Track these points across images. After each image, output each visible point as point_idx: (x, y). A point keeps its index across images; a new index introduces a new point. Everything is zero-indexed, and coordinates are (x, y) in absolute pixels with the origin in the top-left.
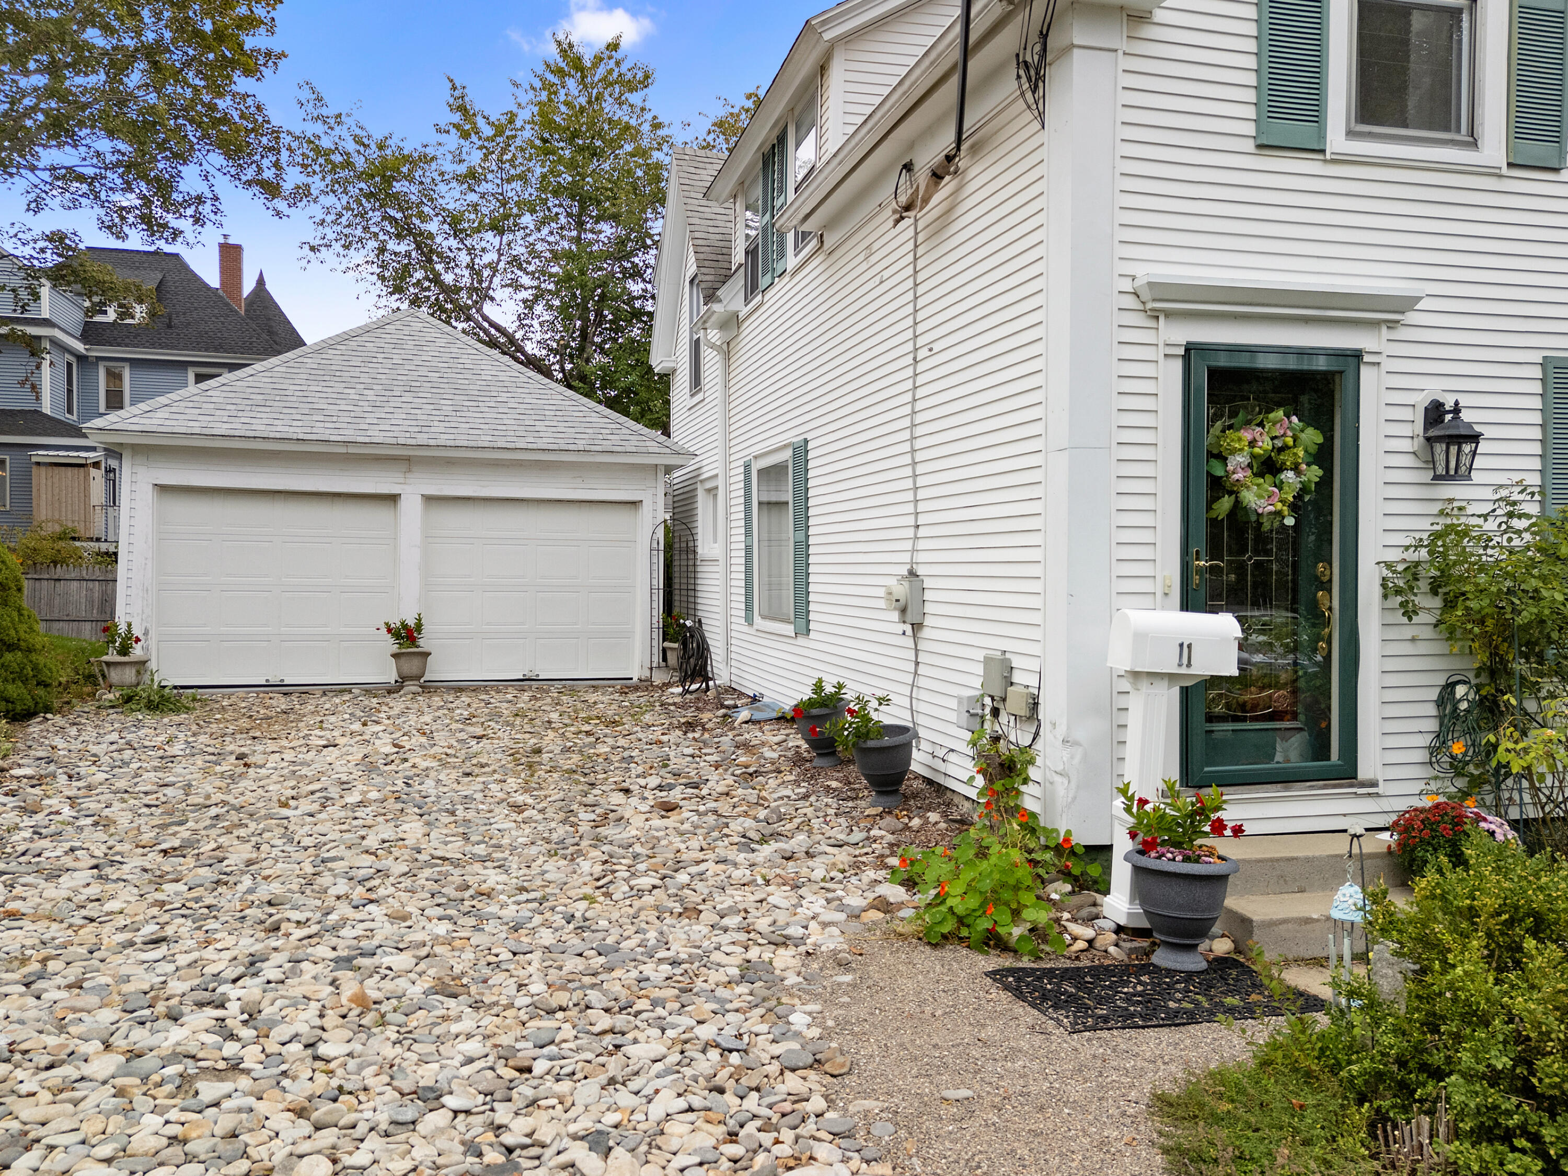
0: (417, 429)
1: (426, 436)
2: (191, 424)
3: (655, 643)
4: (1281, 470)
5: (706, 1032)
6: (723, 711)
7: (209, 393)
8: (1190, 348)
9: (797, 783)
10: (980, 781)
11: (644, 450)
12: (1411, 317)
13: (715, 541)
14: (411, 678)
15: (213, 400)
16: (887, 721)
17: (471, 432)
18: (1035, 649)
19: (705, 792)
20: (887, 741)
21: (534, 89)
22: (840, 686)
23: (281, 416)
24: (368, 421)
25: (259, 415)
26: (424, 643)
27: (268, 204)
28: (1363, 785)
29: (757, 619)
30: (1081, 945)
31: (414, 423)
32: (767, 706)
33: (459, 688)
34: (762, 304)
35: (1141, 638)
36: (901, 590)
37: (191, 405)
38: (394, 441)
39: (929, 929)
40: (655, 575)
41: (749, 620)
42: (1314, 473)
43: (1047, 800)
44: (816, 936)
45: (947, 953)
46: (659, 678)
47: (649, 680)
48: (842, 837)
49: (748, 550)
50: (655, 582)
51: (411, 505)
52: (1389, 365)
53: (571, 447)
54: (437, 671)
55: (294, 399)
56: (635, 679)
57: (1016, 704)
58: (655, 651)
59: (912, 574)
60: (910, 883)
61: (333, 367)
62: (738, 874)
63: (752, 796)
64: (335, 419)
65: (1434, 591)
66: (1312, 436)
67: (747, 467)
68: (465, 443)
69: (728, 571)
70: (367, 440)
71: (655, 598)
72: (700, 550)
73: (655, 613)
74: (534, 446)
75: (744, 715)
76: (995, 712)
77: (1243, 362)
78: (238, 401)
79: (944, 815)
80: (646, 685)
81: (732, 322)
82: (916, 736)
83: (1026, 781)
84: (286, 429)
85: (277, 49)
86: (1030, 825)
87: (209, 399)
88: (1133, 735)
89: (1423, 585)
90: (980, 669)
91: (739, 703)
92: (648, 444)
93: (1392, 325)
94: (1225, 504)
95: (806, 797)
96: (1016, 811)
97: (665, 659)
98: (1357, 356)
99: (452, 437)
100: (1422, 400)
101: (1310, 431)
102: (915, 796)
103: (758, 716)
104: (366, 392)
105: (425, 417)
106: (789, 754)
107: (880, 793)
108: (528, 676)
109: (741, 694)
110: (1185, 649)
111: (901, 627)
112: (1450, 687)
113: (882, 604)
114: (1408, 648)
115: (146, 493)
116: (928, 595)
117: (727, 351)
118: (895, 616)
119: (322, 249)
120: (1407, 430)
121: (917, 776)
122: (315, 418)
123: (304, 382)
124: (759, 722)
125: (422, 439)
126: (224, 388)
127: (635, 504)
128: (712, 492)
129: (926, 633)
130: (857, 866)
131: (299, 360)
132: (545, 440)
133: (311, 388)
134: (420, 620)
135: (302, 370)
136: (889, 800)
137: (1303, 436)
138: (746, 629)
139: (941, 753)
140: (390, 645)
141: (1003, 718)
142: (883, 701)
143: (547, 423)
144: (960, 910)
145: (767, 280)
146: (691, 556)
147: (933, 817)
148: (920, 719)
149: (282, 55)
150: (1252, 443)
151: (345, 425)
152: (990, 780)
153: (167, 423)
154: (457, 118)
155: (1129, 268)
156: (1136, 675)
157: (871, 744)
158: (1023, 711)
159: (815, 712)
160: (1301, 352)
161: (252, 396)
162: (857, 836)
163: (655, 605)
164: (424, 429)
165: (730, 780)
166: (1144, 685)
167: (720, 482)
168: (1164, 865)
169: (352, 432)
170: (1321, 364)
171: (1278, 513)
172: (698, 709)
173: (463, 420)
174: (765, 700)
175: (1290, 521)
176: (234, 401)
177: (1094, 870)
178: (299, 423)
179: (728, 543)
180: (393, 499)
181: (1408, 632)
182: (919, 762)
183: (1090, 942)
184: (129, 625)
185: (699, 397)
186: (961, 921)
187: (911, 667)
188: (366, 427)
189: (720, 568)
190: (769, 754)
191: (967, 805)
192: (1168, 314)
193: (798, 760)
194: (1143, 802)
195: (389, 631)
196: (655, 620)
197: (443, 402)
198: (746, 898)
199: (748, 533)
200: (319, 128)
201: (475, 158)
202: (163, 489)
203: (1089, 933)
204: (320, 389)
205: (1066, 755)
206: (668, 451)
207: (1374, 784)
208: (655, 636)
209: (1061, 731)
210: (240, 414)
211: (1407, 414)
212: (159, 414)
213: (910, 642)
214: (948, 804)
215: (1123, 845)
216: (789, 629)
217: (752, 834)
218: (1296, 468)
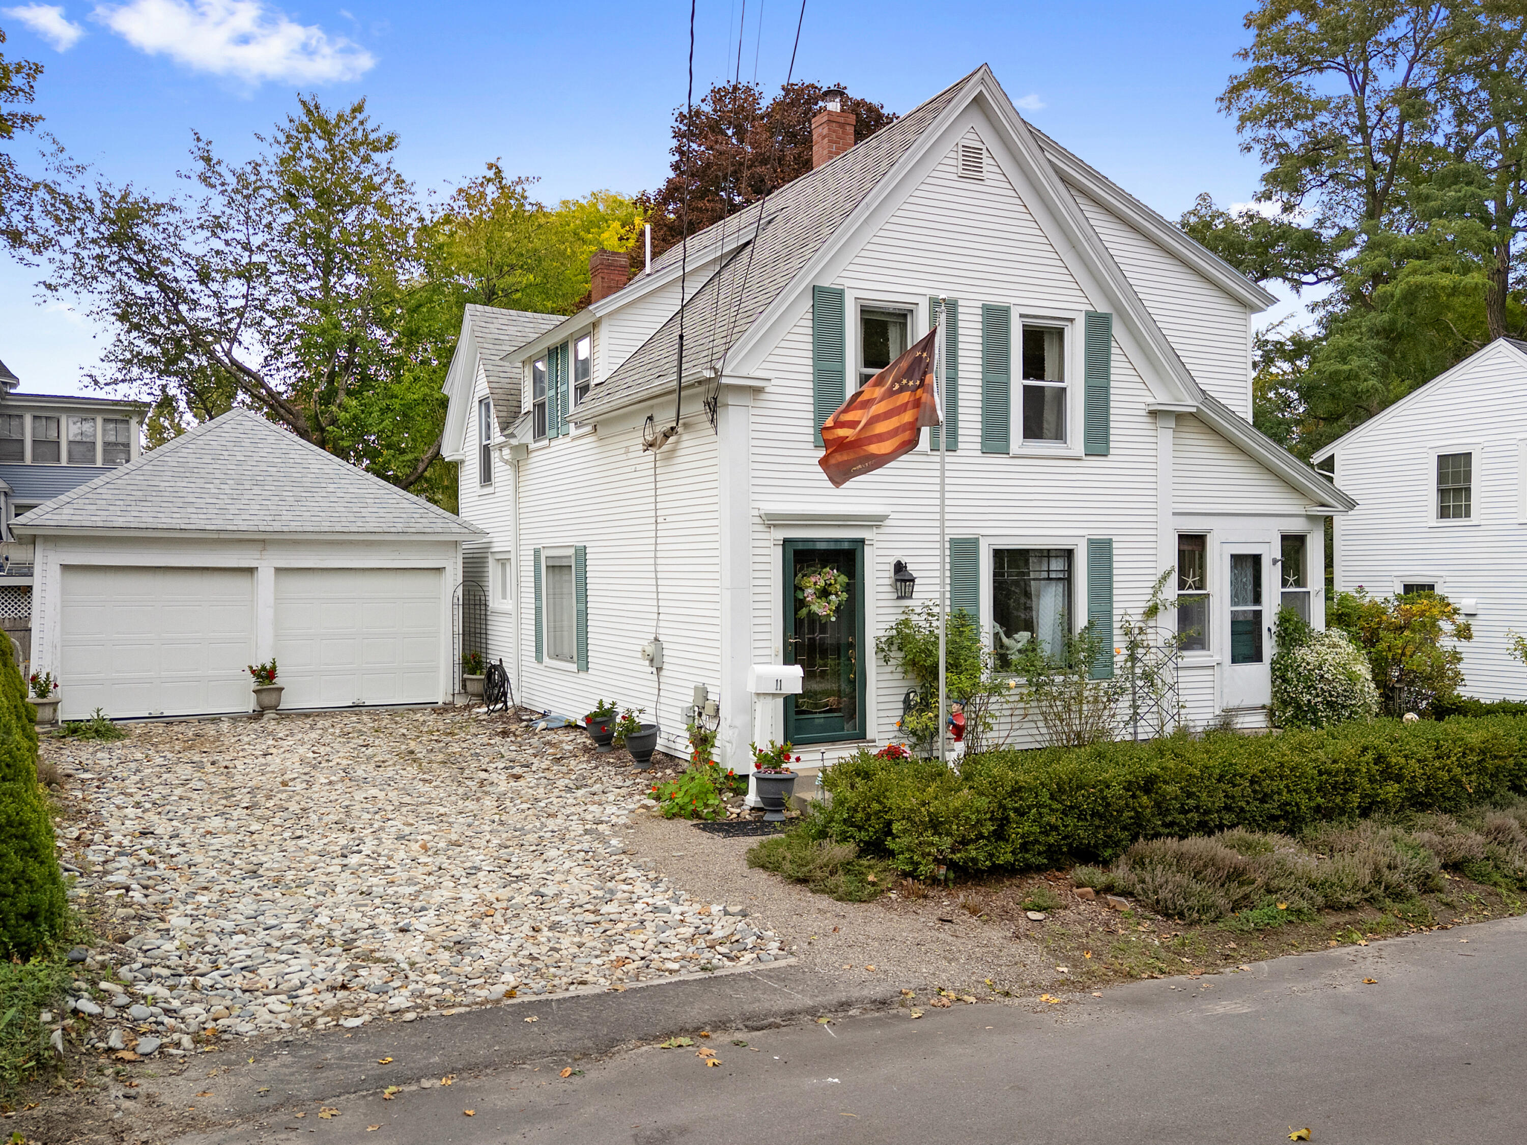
0: (270, 518)
1: (279, 523)
2: (94, 518)
3: (456, 675)
4: (831, 594)
5: (577, 847)
6: (525, 723)
7: (98, 491)
8: (786, 541)
9: (588, 762)
10: (691, 749)
11: (448, 530)
12: (887, 522)
13: (504, 597)
14: (270, 708)
15: (104, 497)
16: (643, 723)
17: (313, 519)
18: (718, 682)
19: (534, 769)
20: (643, 733)
21: (279, 143)
22: (614, 704)
23: (162, 510)
24: (232, 512)
25: (144, 509)
26: (279, 681)
27: (14, 253)
28: (869, 742)
29: (546, 659)
30: (734, 816)
31: (267, 513)
32: (556, 718)
33: (305, 714)
34: (549, 446)
35: (759, 678)
36: (650, 650)
37: (87, 501)
38: (256, 529)
39: (667, 812)
40: (456, 623)
41: (539, 658)
42: (844, 596)
43: (723, 756)
44: (614, 820)
45: (675, 821)
46: (460, 702)
47: (453, 703)
48: (620, 784)
49: (538, 610)
50: (456, 629)
51: (266, 575)
52: (877, 545)
53: (393, 530)
54: (288, 702)
55: (167, 494)
56: (440, 703)
57: (709, 710)
58: (457, 681)
59: (656, 639)
60: (658, 798)
61: (190, 465)
62: (571, 801)
63: (564, 769)
64: (205, 511)
65: (900, 649)
66: (843, 579)
67: (537, 553)
68: (311, 529)
69: (519, 623)
70: (235, 528)
71: (456, 641)
72: (491, 604)
73: (456, 652)
74: (364, 530)
75: (542, 725)
76: (700, 714)
77: (810, 546)
78: (124, 497)
79: (674, 770)
80: (448, 707)
81: (523, 451)
82: (659, 729)
83: (713, 746)
84: (170, 520)
85: (35, 114)
86: (715, 767)
87: (99, 496)
88: (758, 722)
89: (894, 648)
90: (692, 693)
91: (533, 717)
92: (451, 525)
93: (878, 527)
94: (804, 611)
95: (596, 768)
96: (707, 761)
97: (464, 686)
98: (862, 541)
99: (299, 524)
100: (893, 561)
101: (842, 576)
102: (658, 762)
103: (551, 725)
104: (222, 486)
105: (274, 507)
106: (580, 746)
107: (639, 762)
108: (357, 702)
109: (533, 712)
110: (779, 682)
111: (650, 669)
112: (908, 694)
113: (639, 655)
114: (890, 677)
115: (55, 572)
116: (665, 652)
117: (516, 465)
118: (647, 663)
119: (60, 289)
120: (887, 574)
121: (660, 752)
122: (189, 510)
123: (170, 479)
124: (552, 729)
125: (277, 526)
126: (108, 486)
127: (439, 570)
128: (503, 563)
129: (664, 673)
130: (631, 795)
131: (161, 458)
132: (371, 524)
133: (178, 484)
134: (274, 663)
135: (166, 468)
136: (645, 765)
137: (839, 579)
138: (537, 665)
139: (672, 738)
140: (251, 682)
141: (704, 717)
142: (641, 711)
143: (370, 510)
144: (681, 803)
145: (553, 433)
146: (483, 607)
147: (668, 771)
148: (661, 721)
149: (37, 119)
150: (815, 583)
151: (214, 516)
152: (696, 747)
153: (74, 518)
154: (201, 166)
155: (756, 505)
156: (758, 694)
157: (634, 735)
158: (713, 713)
159: (598, 719)
160: (837, 541)
161: (133, 493)
162: (628, 783)
163: (456, 646)
164: (277, 518)
165: (548, 762)
166: (762, 698)
167: (512, 556)
168: (767, 776)
169: (221, 522)
170: (846, 546)
171: (828, 615)
172: (504, 723)
173: (304, 509)
174: (553, 714)
175: (833, 619)
176: (121, 497)
177: (743, 786)
178: (178, 515)
179: (518, 602)
180: (251, 571)
181: (889, 669)
182: (660, 745)
183: (738, 814)
184: (48, 674)
185: (489, 490)
186: (681, 808)
187: (656, 692)
188: (231, 517)
189: (513, 620)
190: (567, 747)
191: (686, 764)
192: (775, 526)
193: (586, 750)
194: (761, 751)
195: (253, 672)
196: (456, 658)
197: (285, 493)
198: (579, 809)
199: (538, 597)
200: (62, 177)
201: (218, 205)
202: (65, 568)
203: (738, 811)
204: (184, 484)
205: (731, 732)
206: (466, 531)
207: (874, 741)
208: (456, 670)
209: (729, 721)
210: (129, 508)
211: (887, 567)
212: (65, 511)
213: (655, 677)
214: (677, 765)
215: (752, 770)
216: (573, 667)
217: (571, 786)
218: (836, 594)
